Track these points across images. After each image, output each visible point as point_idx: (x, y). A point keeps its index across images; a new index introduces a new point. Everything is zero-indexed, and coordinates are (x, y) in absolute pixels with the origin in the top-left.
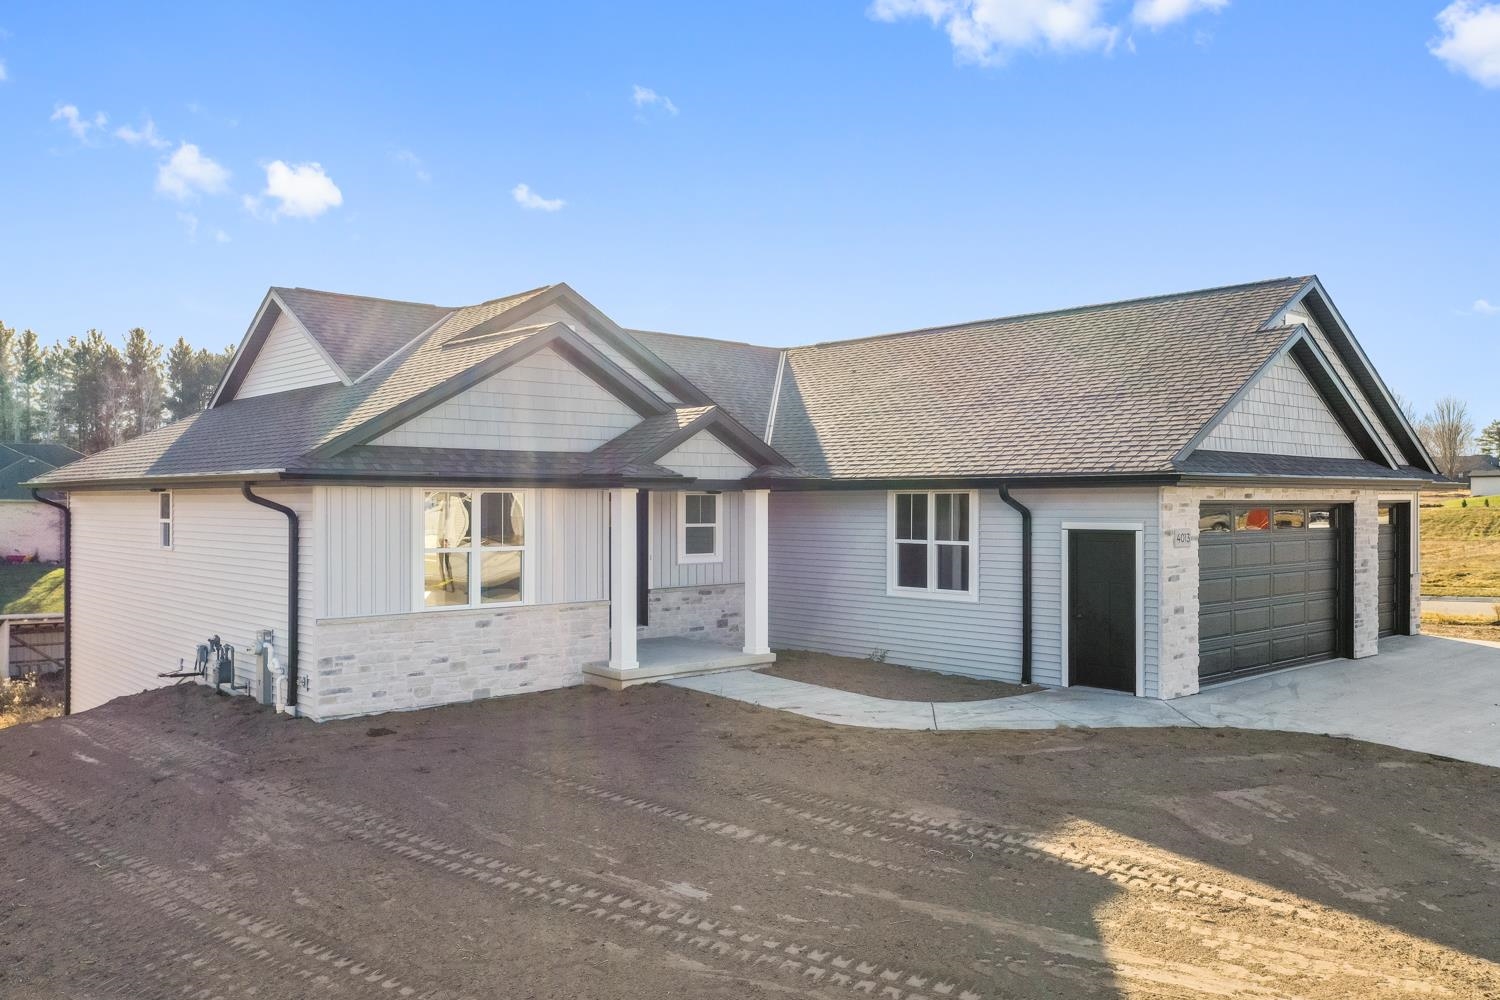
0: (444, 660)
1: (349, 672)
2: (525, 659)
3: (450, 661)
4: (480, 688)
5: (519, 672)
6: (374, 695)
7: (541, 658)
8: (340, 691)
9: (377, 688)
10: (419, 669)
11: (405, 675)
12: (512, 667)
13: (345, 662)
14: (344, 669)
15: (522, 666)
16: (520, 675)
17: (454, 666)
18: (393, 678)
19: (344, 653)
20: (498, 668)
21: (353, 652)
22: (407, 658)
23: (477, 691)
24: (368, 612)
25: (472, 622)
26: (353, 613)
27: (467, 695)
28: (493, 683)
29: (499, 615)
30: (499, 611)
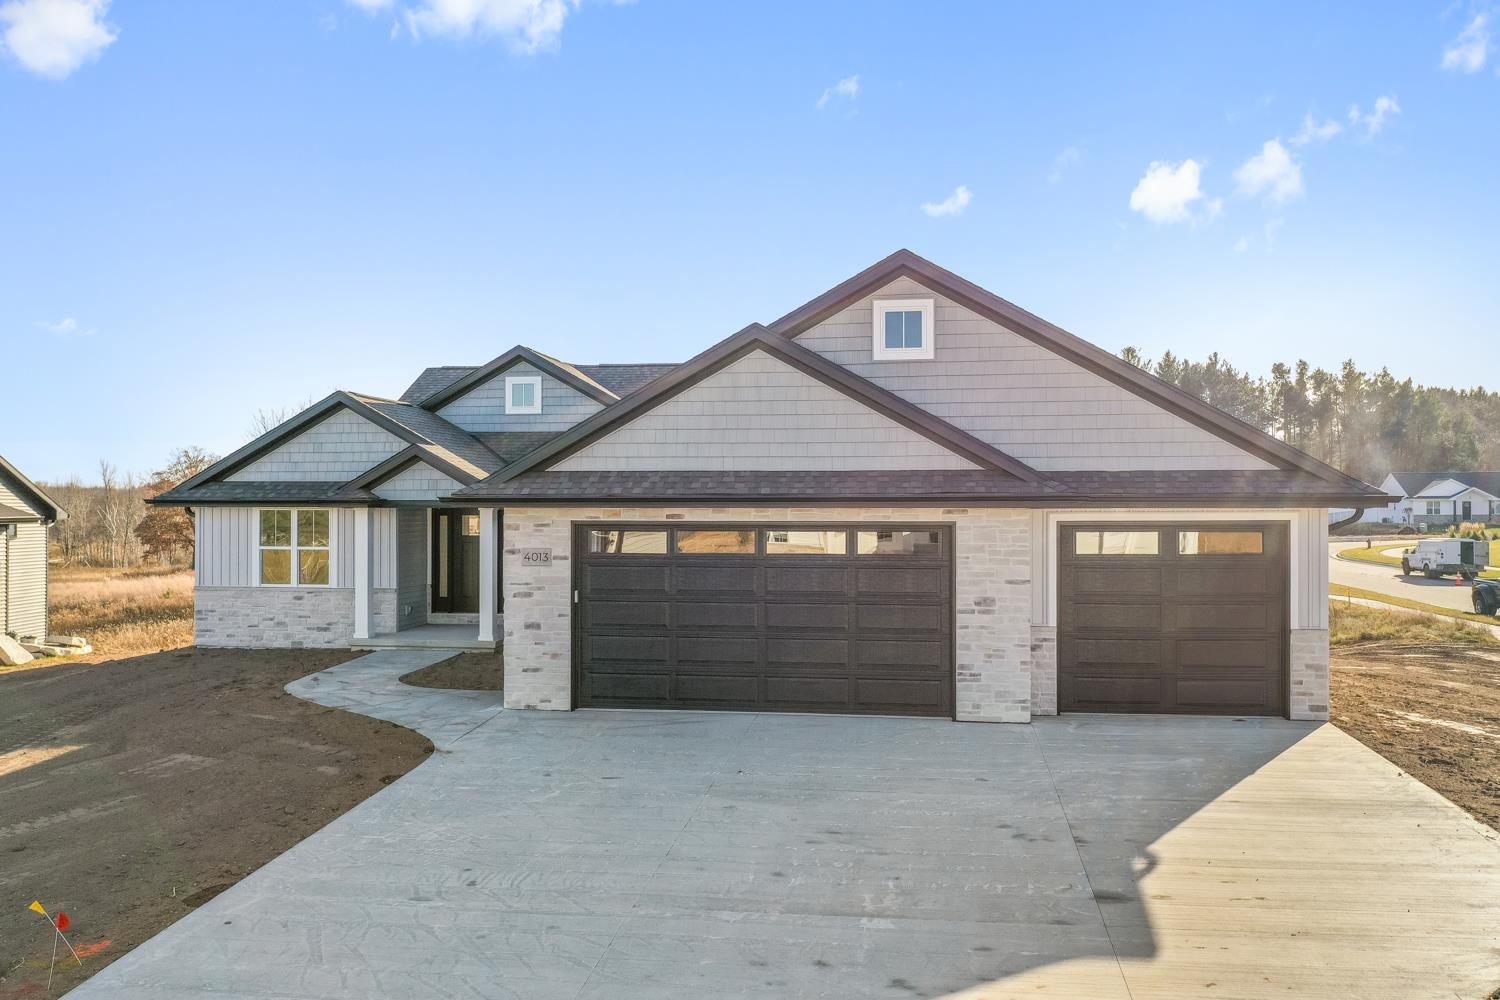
0: (272, 619)
1: (212, 621)
2: (329, 624)
3: (276, 620)
4: (296, 640)
5: (324, 633)
6: (228, 636)
7: (341, 626)
8: (207, 631)
9: (230, 632)
10: (255, 623)
11: (245, 626)
12: (320, 629)
13: (210, 614)
14: (210, 618)
15: (326, 629)
16: (328, 636)
17: (279, 624)
18: (239, 627)
19: (210, 608)
20: (309, 629)
21: (215, 608)
22: (248, 615)
23: (294, 643)
24: (226, 584)
25: (290, 596)
26: (217, 584)
27: (287, 644)
28: (304, 638)
29: (309, 593)
30: (309, 590)
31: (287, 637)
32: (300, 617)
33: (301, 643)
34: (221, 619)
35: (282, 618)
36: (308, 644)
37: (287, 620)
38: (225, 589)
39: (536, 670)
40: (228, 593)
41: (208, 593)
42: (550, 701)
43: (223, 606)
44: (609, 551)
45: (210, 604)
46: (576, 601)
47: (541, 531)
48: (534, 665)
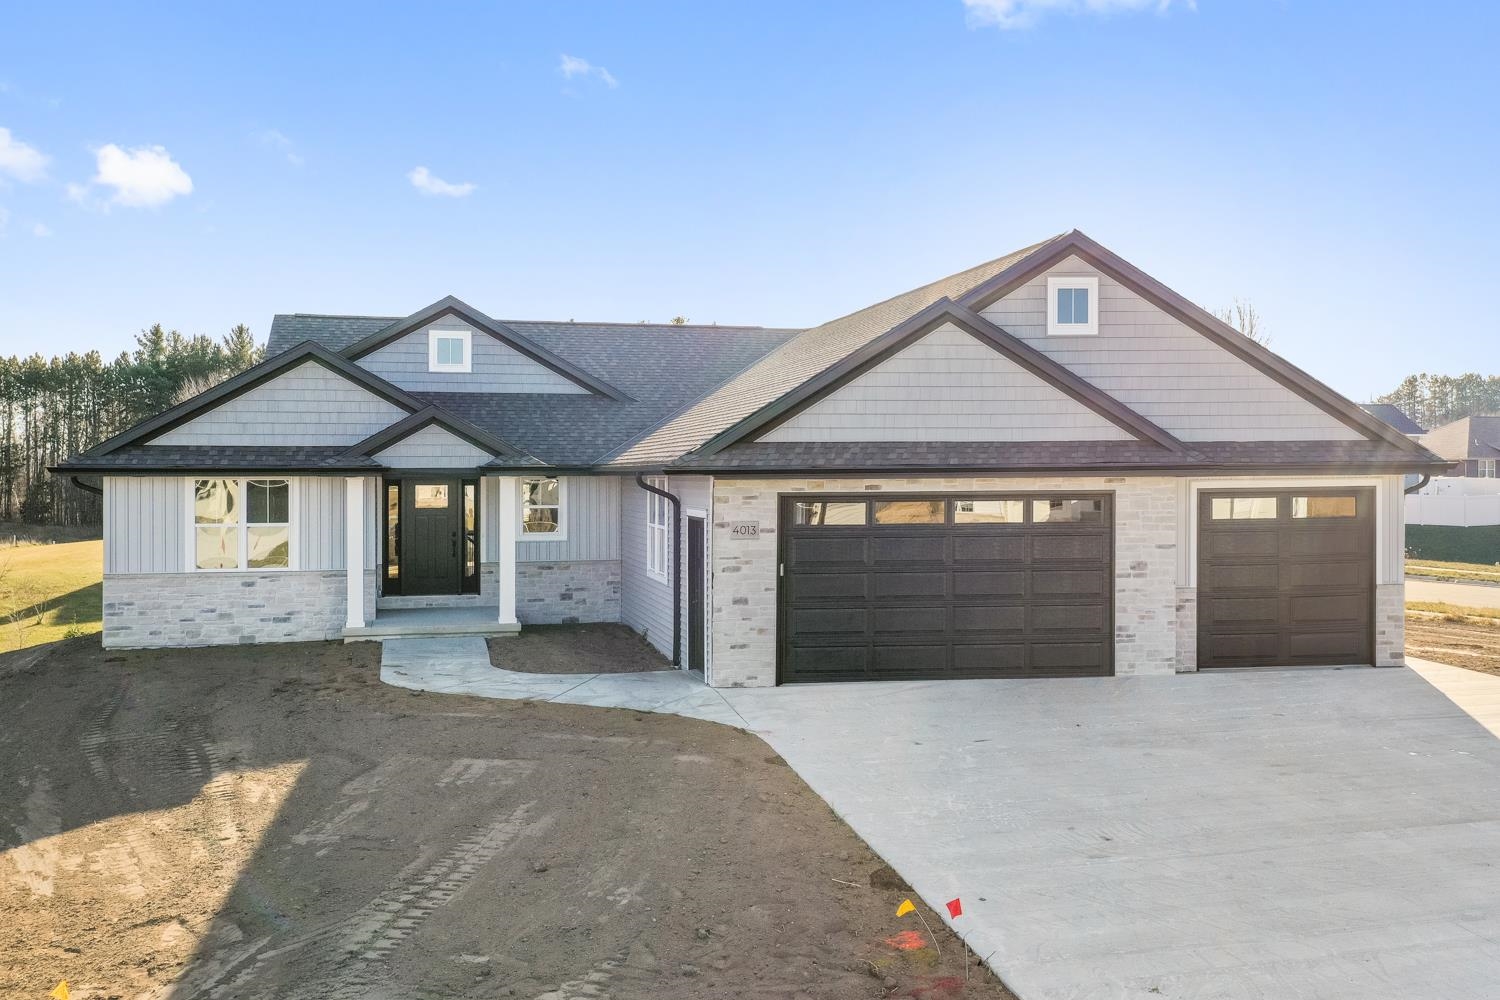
0: (213, 611)
1: (128, 615)
2: (289, 614)
3: (218, 612)
4: (246, 634)
5: (284, 625)
6: (151, 634)
7: (304, 615)
8: (122, 628)
9: (154, 628)
10: (191, 616)
11: (177, 620)
12: (277, 620)
13: (126, 608)
14: (125, 612)
15: (285, 620)
16: (285, 627)
17: (222, 616)
18: (167, 622)
19: (124, 599)
20: (262, 620)
21: (133, 600)
22: (179, 607)
23: (243, 637)
24: (146, 570)
25: (238, 582)
26: (133, 570)
27: (235, 640)
28: (258, 632)
29: (263, 578)
30: (265, 575)
31: (234, 631)
32: (251, 607)
33: (253, 637)
34: (141, 614)
35: (226, 609)
36: (262, 638)
37: (233, 611)
38: (146, 576)
39: (743, 646)
40: (152, 581)
41: (121, 583)
42: (756, 678)
43: (144, 598)
44: (813, 523)
45: (126, 595)
46: (782, 574)
47: (749, 503)
48: (741, 641)
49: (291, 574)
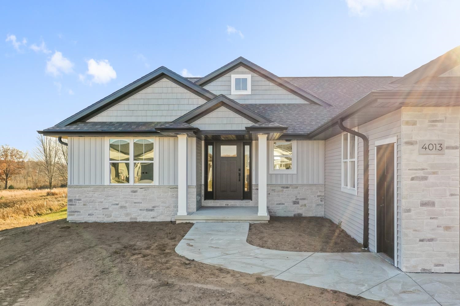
0: (117, 204)
1: (79, 206)
2: (153, 207)
3: (120, 205)
5: (151, 213)
6: (89, 215)
7: (161, 208)
8: (76, 212)
9: (90, 212)
10: (107, 207)
11: (101, 209)
12: (148, 210)
13: (77, 202)
14: (77, 204)
15: (152, 210)
17: (122, 207)
18: (96, 209)
19: (77, 198)
20: (141, 210)
21: (81, 198)
22: (102, 202)
23: (131, 218)
24: (87, 183)
25: (129, 190)
26: (81, 183)
27: (127, 219)
28: (138, 216)
29: (141, 188)
30: (141, 187)
31: (127, 215)
32: (135, 203)
33: (136, 219)
34: (84, 205)
35: (123, 204)
36: (140, 219)
37: (127, 205)
38: (87, 186)
39: (431, 240)
40: (89, 189)
41: (76, 189)
42: (443, 265)
43: (86, 197)
45: (77, 196)
47: (435, 125)
48: (429, 236)
49: (154, 187)
